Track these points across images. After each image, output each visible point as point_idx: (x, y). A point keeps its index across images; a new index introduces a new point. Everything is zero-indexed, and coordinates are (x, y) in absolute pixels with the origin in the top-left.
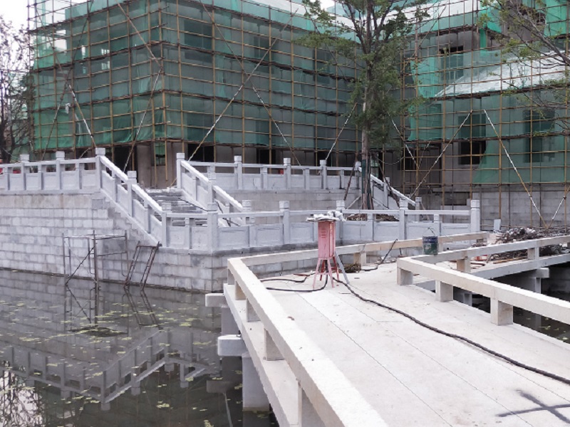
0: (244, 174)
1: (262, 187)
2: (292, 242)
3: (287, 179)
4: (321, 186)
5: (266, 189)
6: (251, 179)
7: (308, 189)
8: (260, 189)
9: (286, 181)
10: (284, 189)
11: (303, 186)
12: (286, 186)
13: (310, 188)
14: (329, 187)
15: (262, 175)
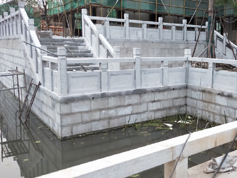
0: (130, 28)
1: (143, 37)
2: (143, 87)
3: (160, 32)
4: (183, 38)
5: (146, 39)
6: (135, 32)
7: (174, 40)
8: (141, 39)
9: (160, 34)
10: (158, 40)
11: (171, 38)
12: (160, 37)
13: (176, 39)
14: (188, 39)
15: (143, 29)
